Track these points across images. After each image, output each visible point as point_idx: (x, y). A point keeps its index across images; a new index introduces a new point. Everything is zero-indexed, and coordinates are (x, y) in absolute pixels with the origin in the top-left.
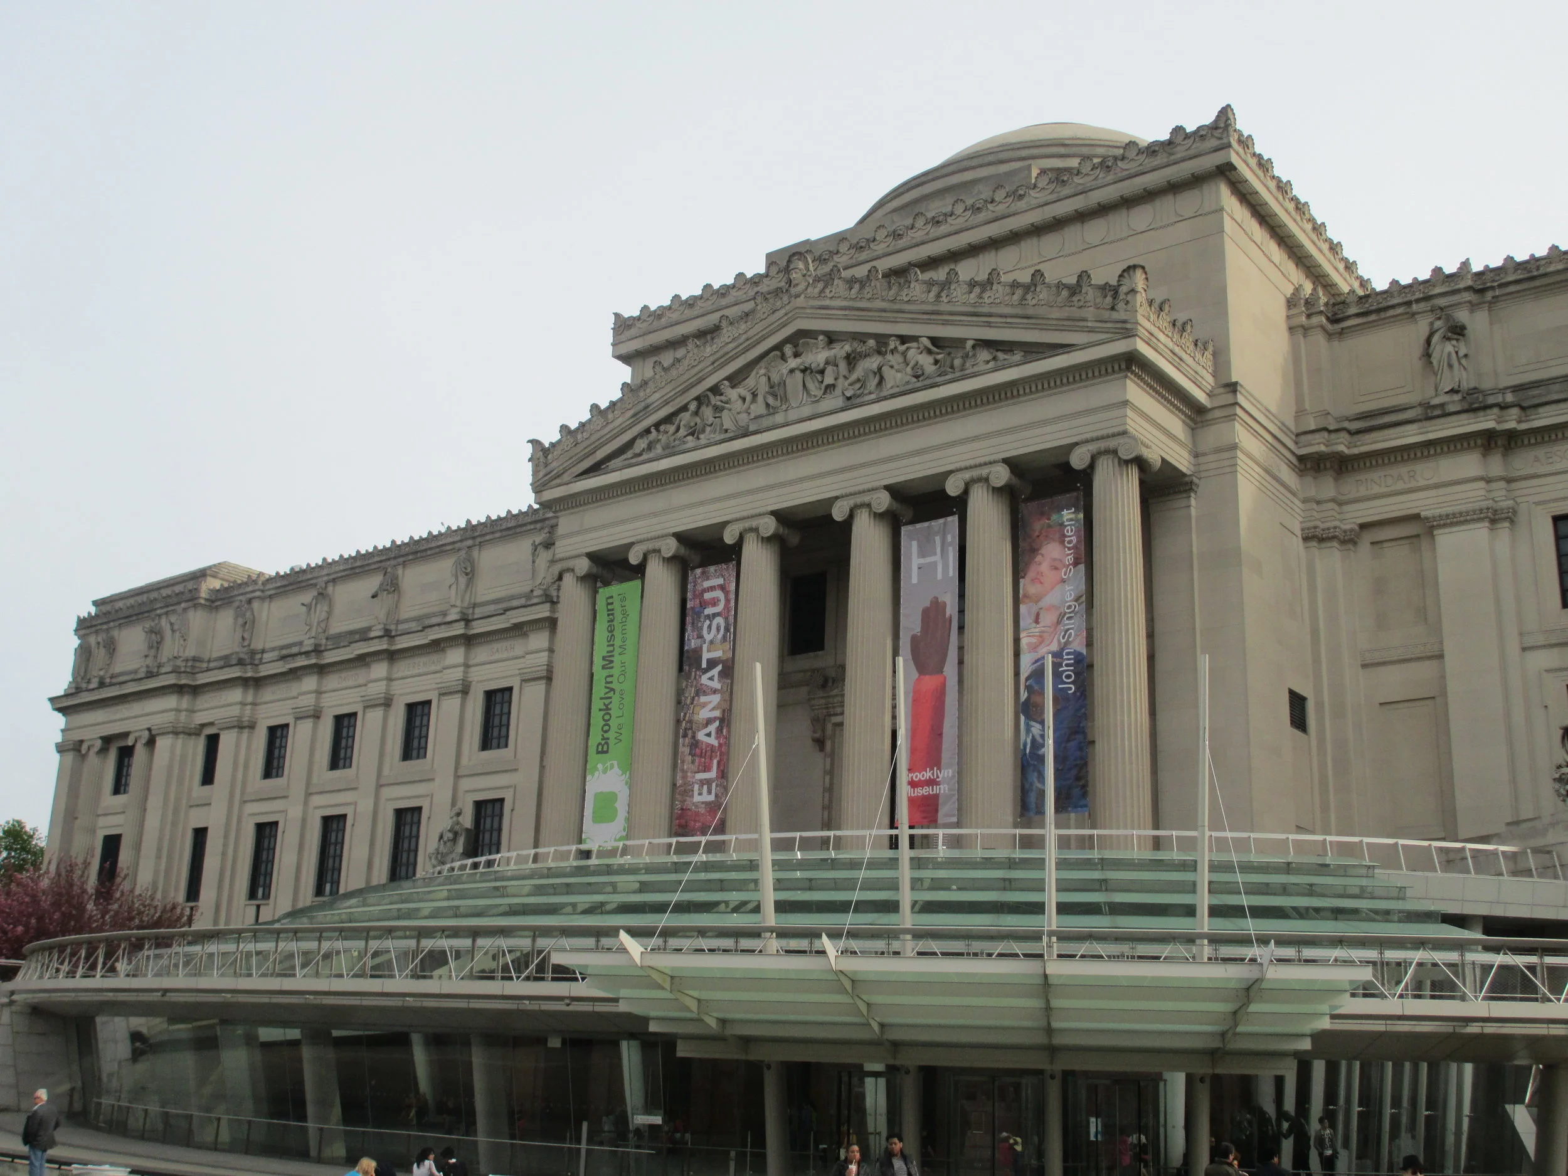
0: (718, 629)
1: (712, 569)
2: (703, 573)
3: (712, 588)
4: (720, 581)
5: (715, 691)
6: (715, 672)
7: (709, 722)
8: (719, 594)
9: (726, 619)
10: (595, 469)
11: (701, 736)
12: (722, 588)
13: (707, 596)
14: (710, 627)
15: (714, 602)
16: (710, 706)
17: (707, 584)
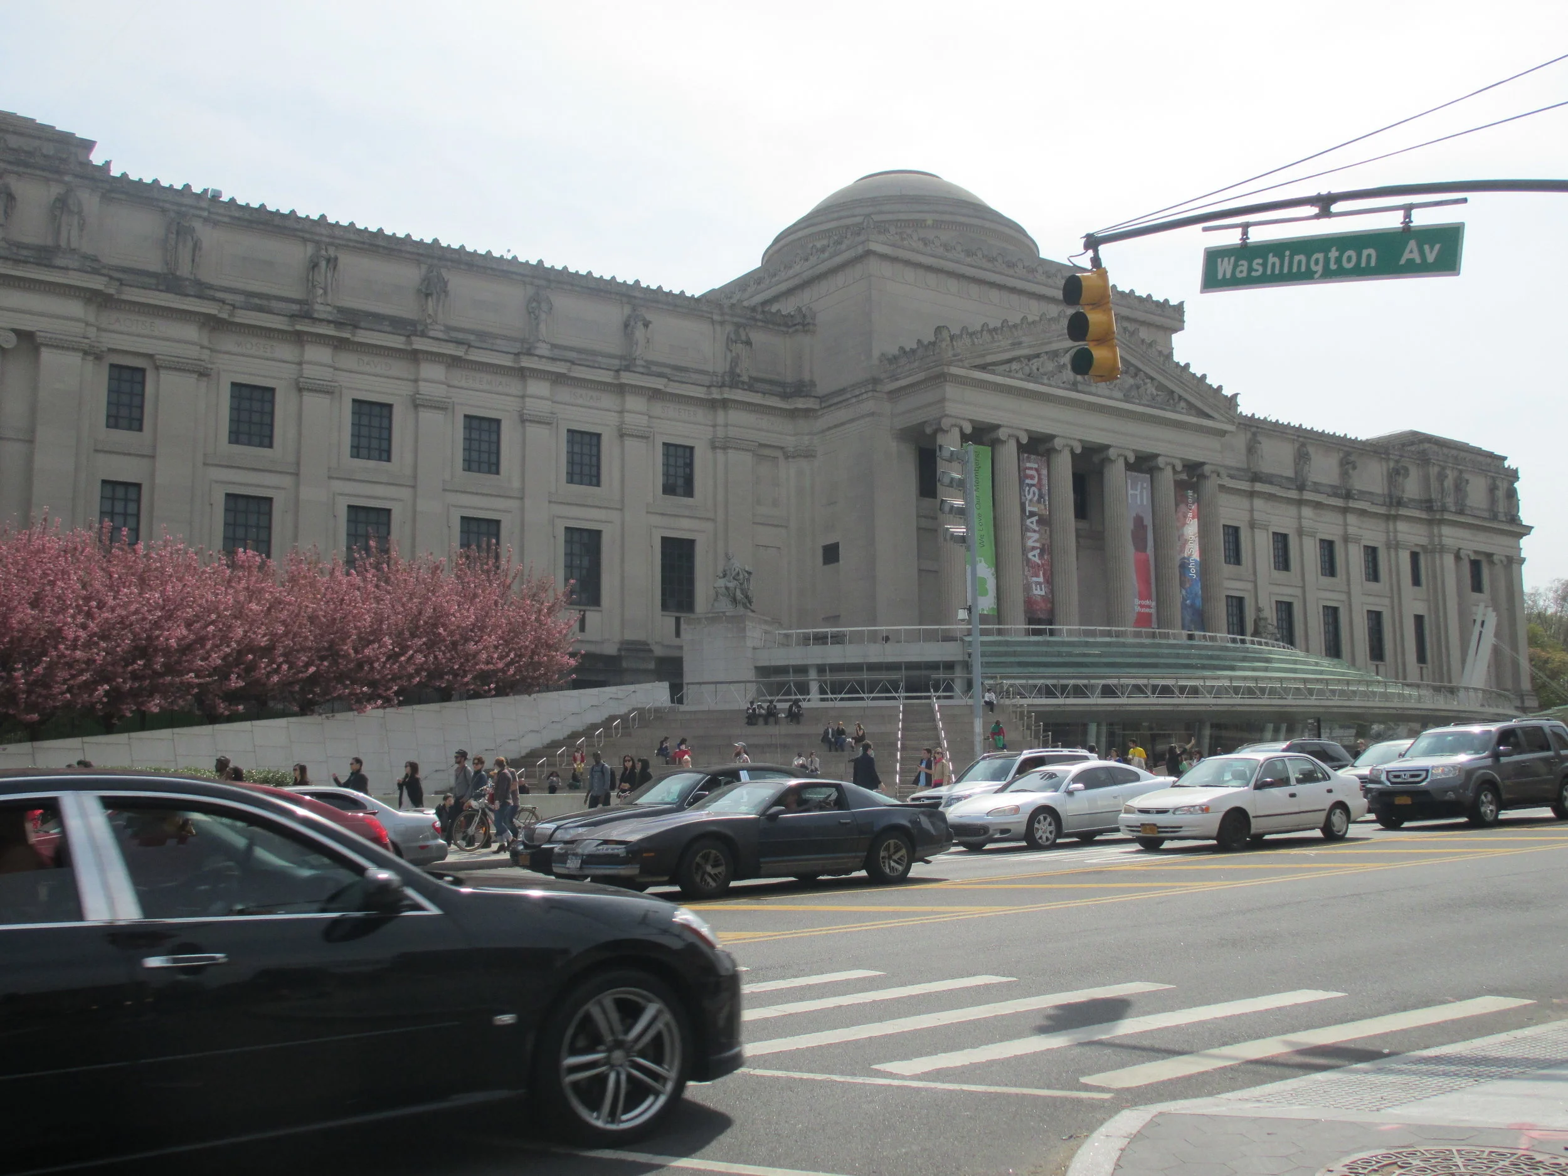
0: (1034, 494)
1: (1033, 457)
2: (1028, 457)
3: (1031, 469)
4: (1036, 466)
5: (1035, 531)
6: (1035, 519)
7: (1033, 548)
8: (1034, 473)
9: (1040, 490)
10: (983, 368)
11: (1030, 555)
12: (1037, 470)
13: (1028, 472)
14: (1029, 491)
15: (1032, 477)
16: (1034, 539)
17: (1028, 465)
